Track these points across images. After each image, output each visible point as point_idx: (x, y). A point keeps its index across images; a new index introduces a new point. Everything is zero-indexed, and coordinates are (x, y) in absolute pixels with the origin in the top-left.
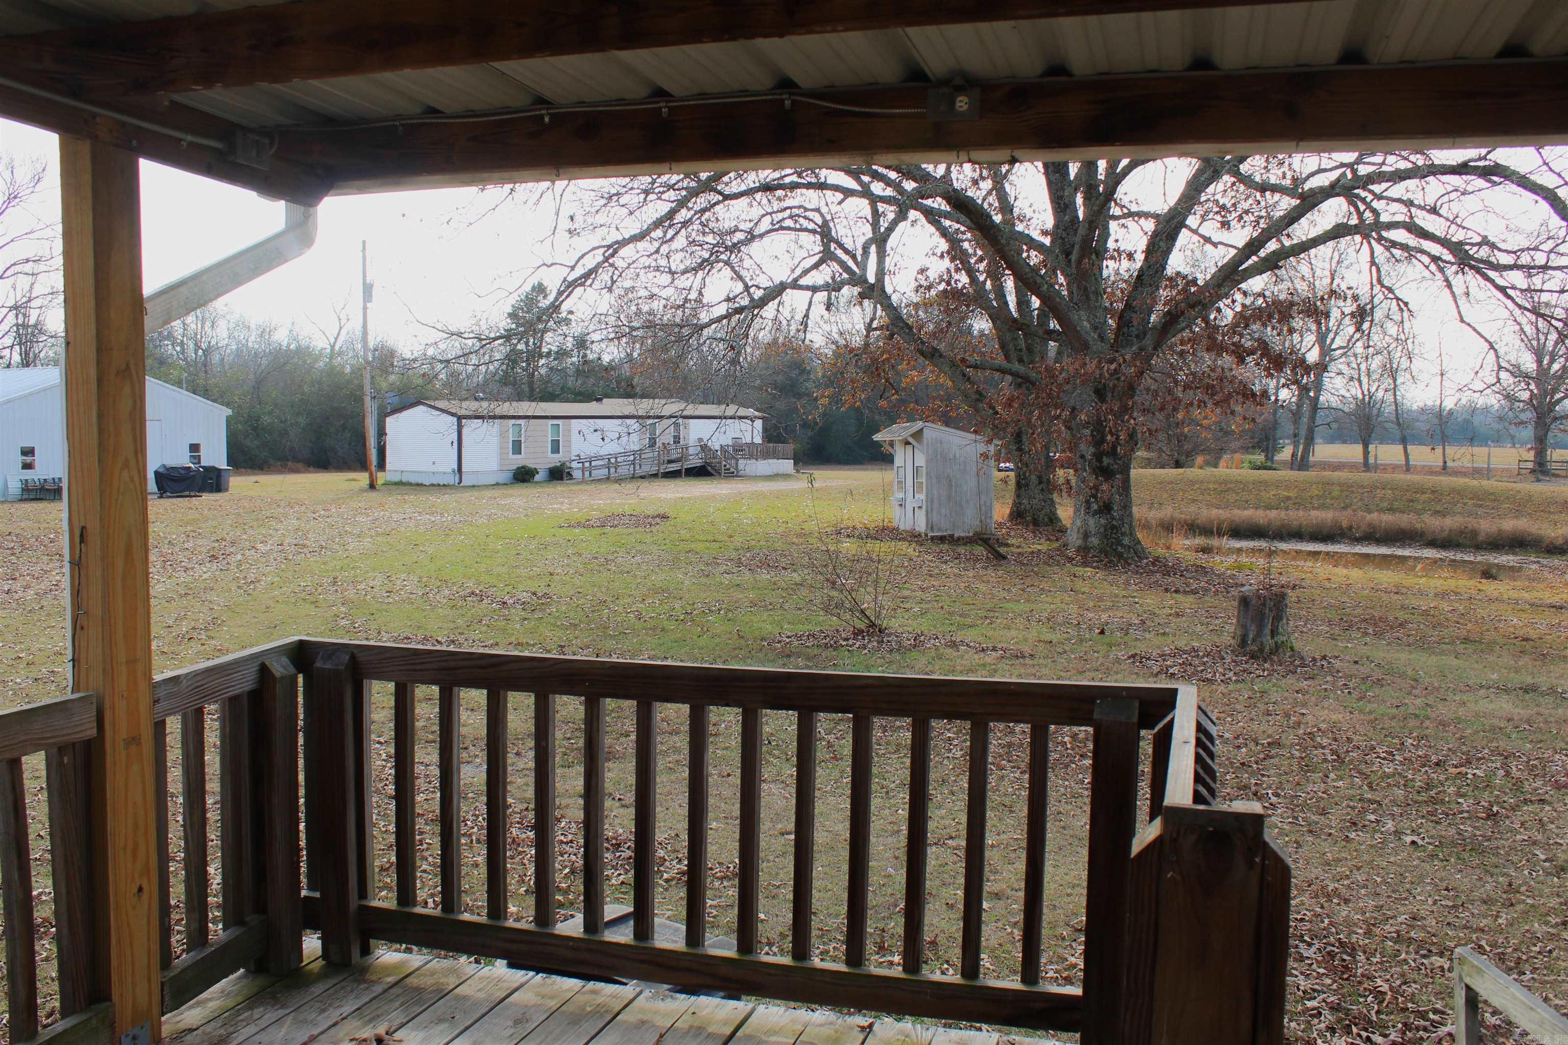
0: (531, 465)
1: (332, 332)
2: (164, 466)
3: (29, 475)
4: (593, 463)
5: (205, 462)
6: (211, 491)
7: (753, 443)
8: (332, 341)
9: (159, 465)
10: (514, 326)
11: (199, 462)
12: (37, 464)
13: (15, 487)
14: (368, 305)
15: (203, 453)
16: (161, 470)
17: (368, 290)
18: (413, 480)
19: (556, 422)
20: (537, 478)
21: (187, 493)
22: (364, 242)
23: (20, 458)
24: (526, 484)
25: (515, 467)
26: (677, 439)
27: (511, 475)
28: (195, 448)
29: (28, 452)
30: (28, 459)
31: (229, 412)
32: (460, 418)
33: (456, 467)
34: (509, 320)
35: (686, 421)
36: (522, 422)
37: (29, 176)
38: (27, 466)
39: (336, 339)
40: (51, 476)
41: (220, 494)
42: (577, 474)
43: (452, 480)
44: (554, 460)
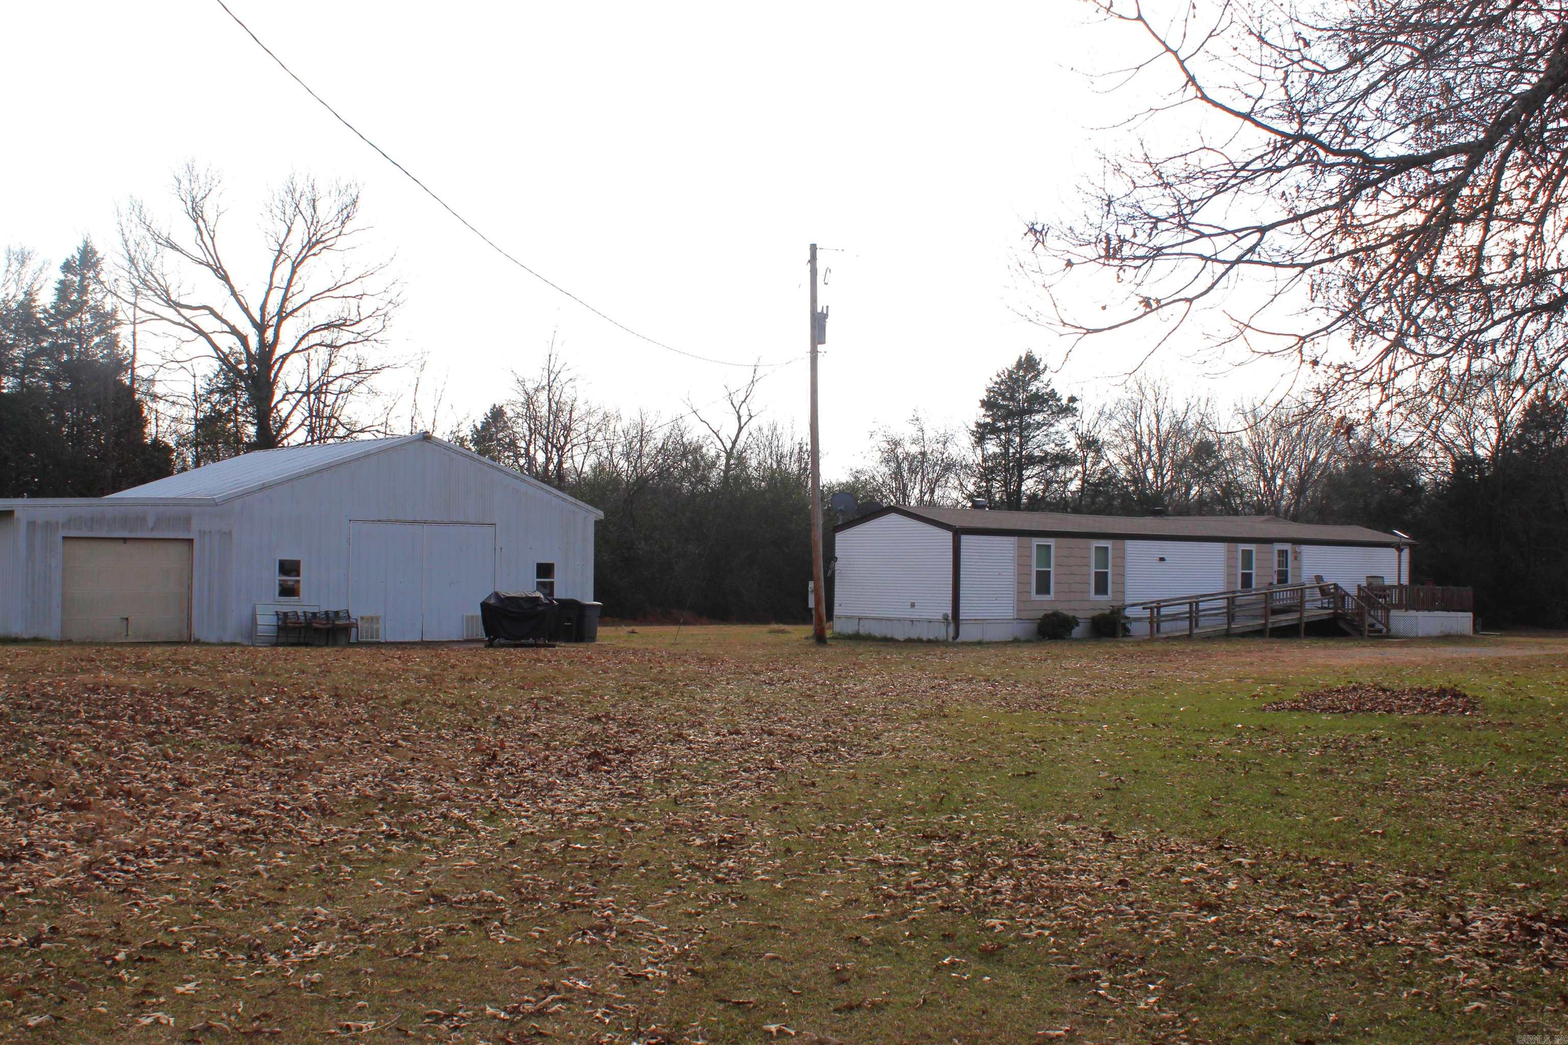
0: (1065, 609)
1: (729, 430)
2: (496, 595)
3: (288, 605)
4: (1164, 611)
5: (560, 593)
6: (568, 640)
7: (1400, 584)
8: (729, 445)
9: (490, 591)
10: (989, 420)
11: (551, 593)
12: (303, 588)
13: (266, 621)
14: (820, 348)
15: (558, 578)
16: (492, 601)
17: (818, 322)
18: (878, 630)
19: (1102, 543)
20: (1077, 632)
21: (531, 640)
22: (813, 248)
23: (278, 578)
24: (1060, 642)
25: (1040, 614)
26: (1283, 577)
27: (1033, 627)
28: (545, 570)
29: (289, 568)
30: (290, 579)
31: (600, 514)
32: (958, 532)
33: (949, 612)
34: (983, 411)
35: (1298, 548)
36: (1051, 542)
37: (334, 211)
38: (288, 591)
39: (734, 443)
40: (324, 609)
41: (581, 647)
42: (1140, 629)
43: (941, 632)
44: (1103, 603)
